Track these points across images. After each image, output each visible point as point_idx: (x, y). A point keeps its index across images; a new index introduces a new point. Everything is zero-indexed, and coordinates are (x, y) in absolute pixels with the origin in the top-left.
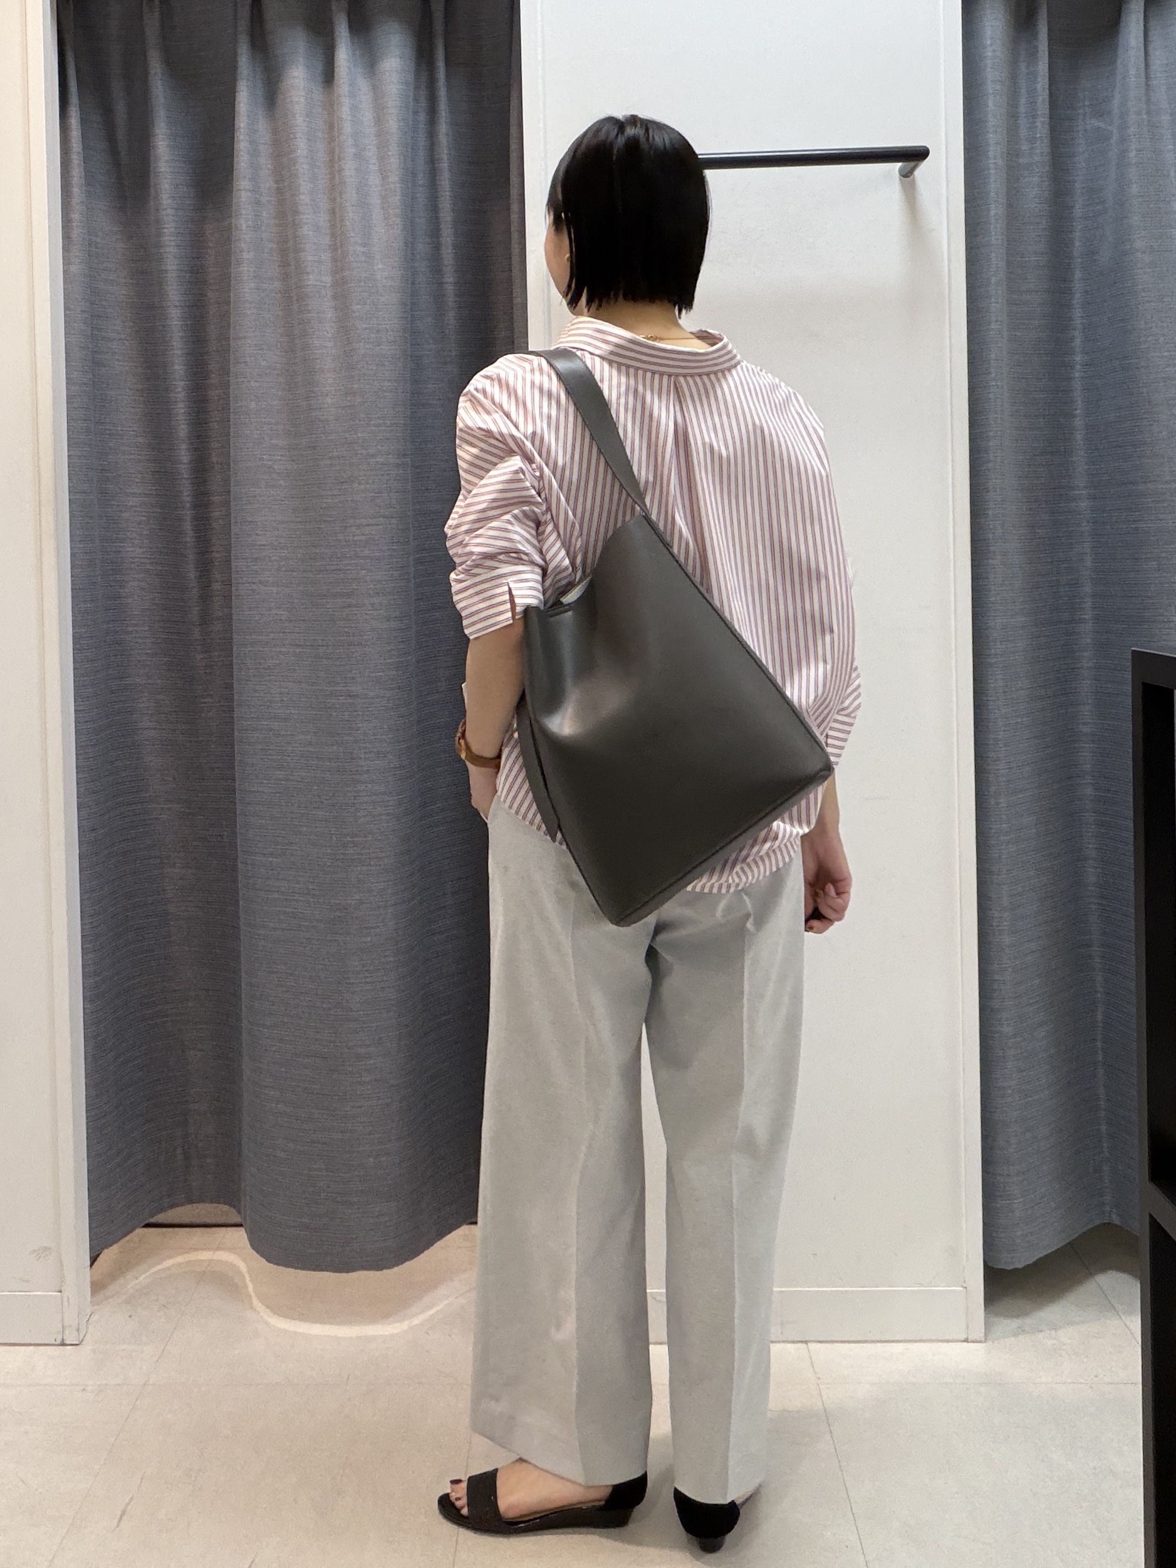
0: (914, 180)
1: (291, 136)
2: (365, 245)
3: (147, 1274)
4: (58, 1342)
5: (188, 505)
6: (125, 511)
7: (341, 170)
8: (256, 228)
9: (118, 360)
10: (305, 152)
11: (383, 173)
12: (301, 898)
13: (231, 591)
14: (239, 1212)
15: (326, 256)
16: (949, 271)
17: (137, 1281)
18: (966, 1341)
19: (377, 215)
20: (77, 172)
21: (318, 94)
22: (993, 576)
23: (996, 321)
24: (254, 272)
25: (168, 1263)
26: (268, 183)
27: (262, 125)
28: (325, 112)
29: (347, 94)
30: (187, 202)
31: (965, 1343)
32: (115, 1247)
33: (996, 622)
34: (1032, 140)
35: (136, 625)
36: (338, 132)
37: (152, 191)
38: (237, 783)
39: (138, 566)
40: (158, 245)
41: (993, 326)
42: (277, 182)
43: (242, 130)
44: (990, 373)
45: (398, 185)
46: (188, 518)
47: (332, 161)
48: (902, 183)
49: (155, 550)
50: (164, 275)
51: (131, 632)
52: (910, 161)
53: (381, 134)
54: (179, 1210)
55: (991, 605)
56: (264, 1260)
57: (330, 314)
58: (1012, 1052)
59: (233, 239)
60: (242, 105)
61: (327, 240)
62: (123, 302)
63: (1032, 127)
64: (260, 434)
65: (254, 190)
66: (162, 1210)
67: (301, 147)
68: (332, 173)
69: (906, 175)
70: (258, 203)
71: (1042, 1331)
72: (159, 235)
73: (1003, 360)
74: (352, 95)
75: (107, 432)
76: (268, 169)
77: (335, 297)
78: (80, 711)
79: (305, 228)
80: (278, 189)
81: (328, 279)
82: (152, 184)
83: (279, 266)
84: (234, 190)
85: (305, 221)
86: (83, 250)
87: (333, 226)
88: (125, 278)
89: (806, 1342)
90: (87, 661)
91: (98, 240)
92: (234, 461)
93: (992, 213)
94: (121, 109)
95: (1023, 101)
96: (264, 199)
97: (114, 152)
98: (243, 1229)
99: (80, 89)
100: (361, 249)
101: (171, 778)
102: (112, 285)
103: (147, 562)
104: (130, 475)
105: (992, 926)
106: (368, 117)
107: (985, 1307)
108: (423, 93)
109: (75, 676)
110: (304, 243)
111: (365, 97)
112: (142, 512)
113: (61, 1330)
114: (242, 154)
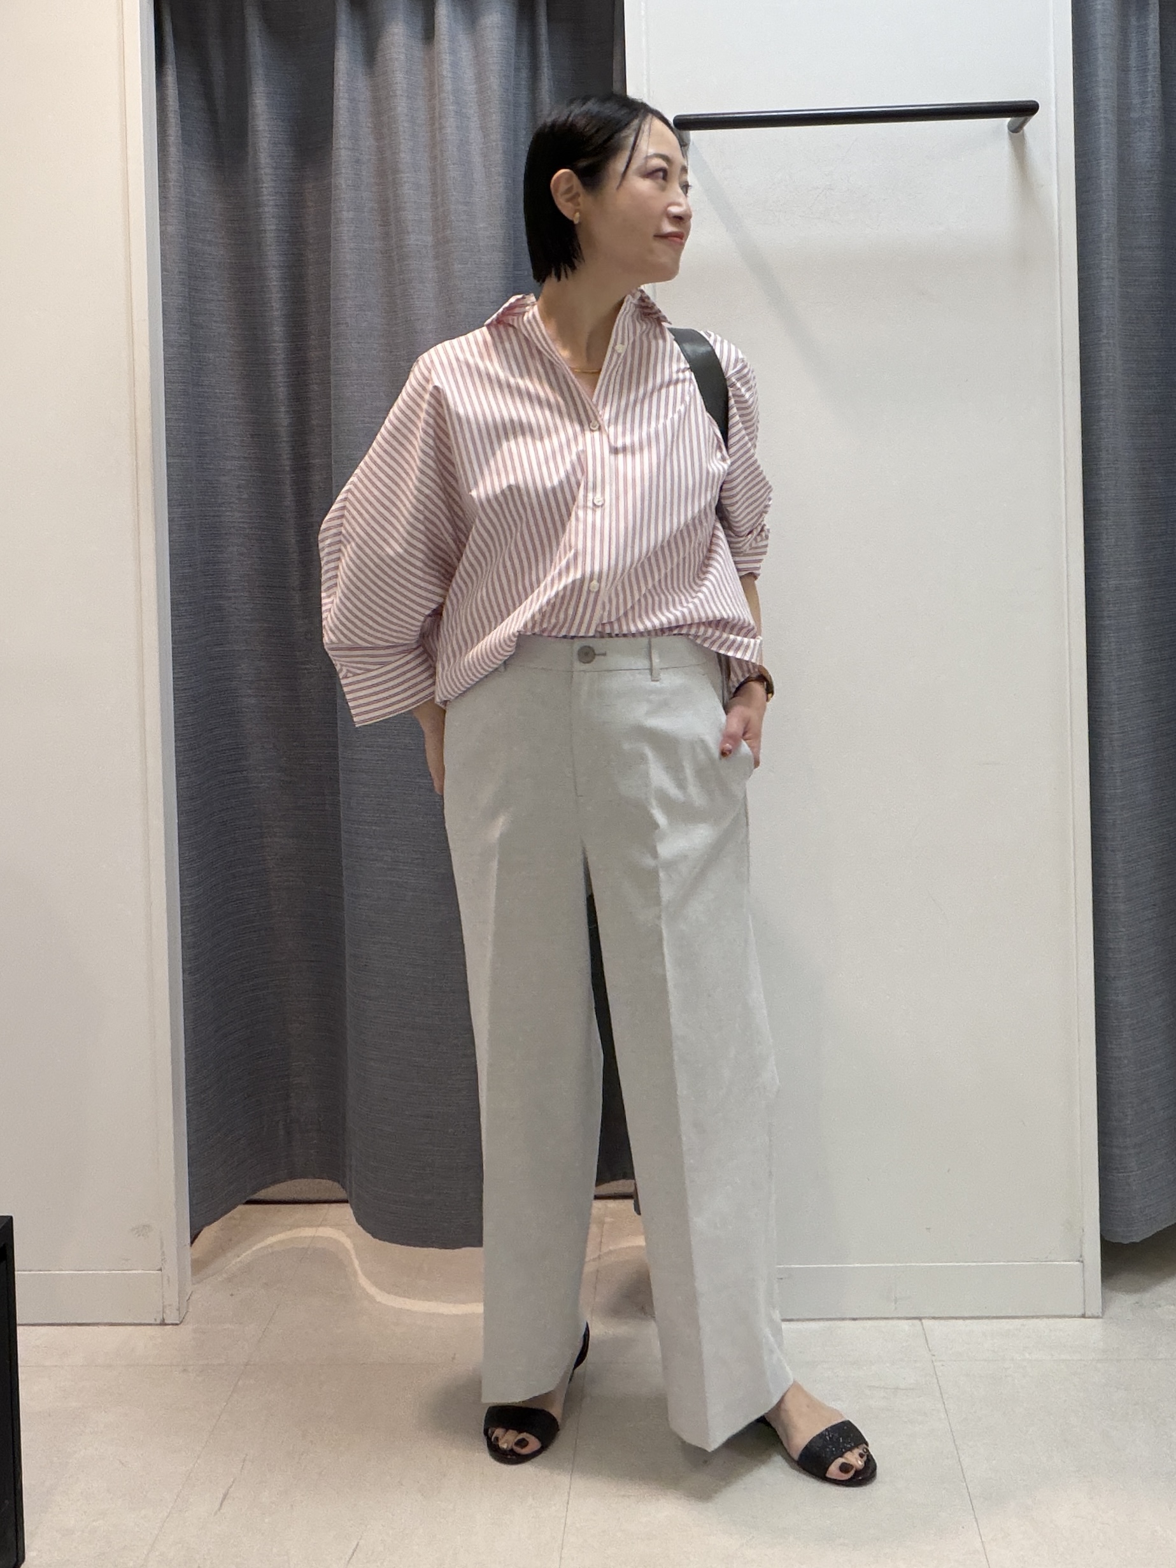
0: (1023, 135)
1: (391, 93)
2: (466, 204)
3: (250, 1251)
4: (159, 1321)
5: (288, 468)
6: (224, 475)
7: (441, 128)
8: (356, 188)
9: (215, 322)
10: (405, 111)
11: (483, 128)
12: (407, 868)
14: (344, 1187)
15: (427, 215)
16: (1058, 229)
17: (238, 1259)
18: (1083, 1316)
19: (478, 174)
20: (174, 131)
21: (418, 51)
22: (1106, 537)
23: (1108, 278)
24: (355, 231)
25: (272, 1240)
26: (368, 142)
27: (362, 84)
28: (425, 70)
29: (447, 51)
30: (286, 161)
31: (1083, 1319)
32: (216, 1224)
33: (1109, 583)
34: (1143, 94)
35: (234, 591)
36: (439, 89)
37: (250, 149)
38: (340, 749)
39: (237, 530)
40: (258, 205)
41: (1105, 283)
42: (377, 140)
43: (341, 88)
44: (1101, 331)
45: (499, 143)
46: (289, 483)
47: (432, 118)
48: (1011, 138)
49: (254, 514)
50: (263, 235)
51: (230, 598)
52: (1019, 116)
53: (481, 91)
54: (283, 1185)
55: (1105, 566)
56: (369, 1235)
57: (431, 274)
58: (1128, 1021)
59: (333, 199)
60: (341, 63)
61: (427, 199)
62: (220, 263)
63: (1143, 81)
64: (362, 396)
65: (353, 149)
66: (266, 1186)
67: (401, 106)
68: (432, 131)
69: (1016, 130)
70: (358, 161)
71: (1160, 1306)
72: (258, 194)
73: (1114, 318)
74: (453, 52)
75: (205, 394)
76: (368, 127)
77: (436, 257)
78: (178, 678)
79: (407, 186)
80: (378, 147)
81: (428, 239)
82: (250, 144)
83: (380, 225)
84: (334, 148)
85: (405, 179)
86: (179, 209)
87: (434, 184)
88: (223, 238)
89: (920, 1319)
90: (186, 628)
91: (195, 199)
92: (336, 426)
93: (1103, 168)
94: (218, 68)
95: (1133, 55)
96: (365, 158)
97: (211, 109)
98: (349, 1205)
99: (176, 47)
100: (461, 207)
101: (271, 746)
102: (210, 245)
103: (246, 526)
104: (228, 438)
105: (1107, 893)
106: (469, 74)
107: (1103, 1281)
108: (525, 49)
109: (174, 642)
110: (405, 203)
111: (466, 54)
112: (241, 475)
113: (161, 1309)
114: (341, 112)
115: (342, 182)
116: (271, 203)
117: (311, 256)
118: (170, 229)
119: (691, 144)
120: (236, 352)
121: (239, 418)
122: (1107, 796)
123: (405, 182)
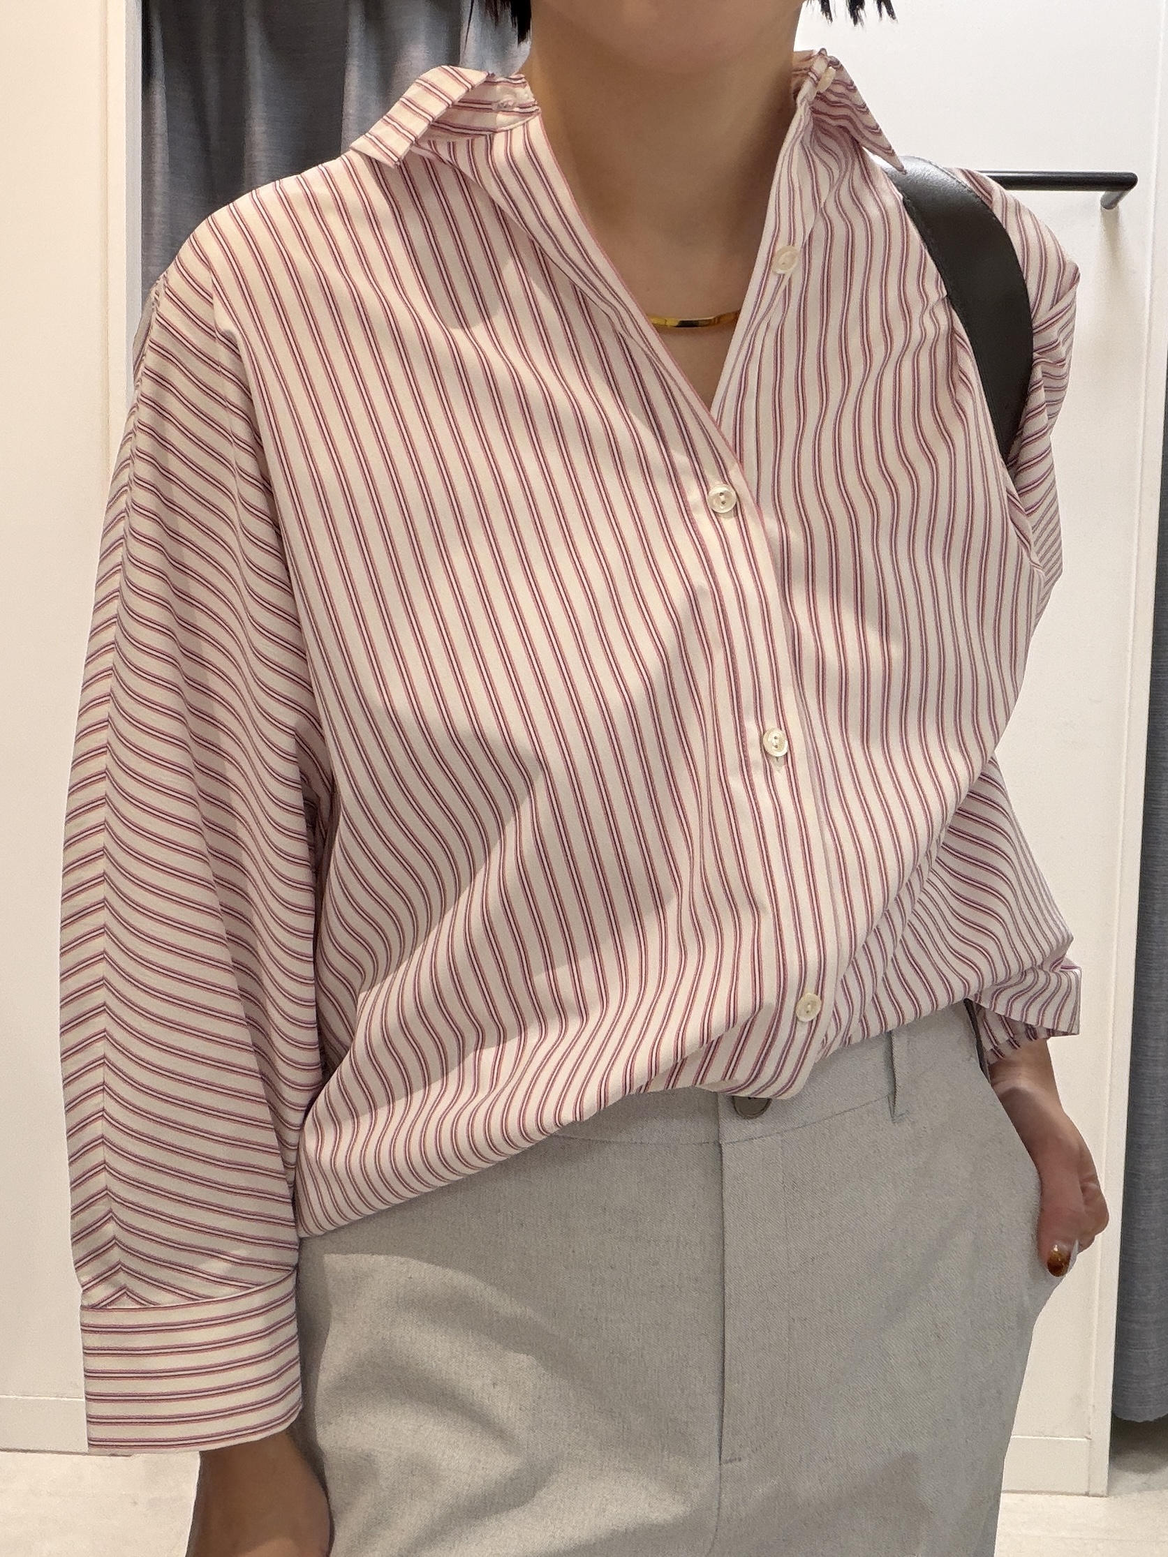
0: (1117, 214)
18: (1087, 1494)
20: (160, 157)
31: (1087, 1497)
43: (351, 118)
48: (1103, 215)
52: (1117, 190)
58: (1159, 1192)
60: (352, 88)
69: (1109, 205)
94: (213, 88)
97: (204, 135)
99: (165, 59)
107: (1110, 1461)
118: (151, 268)
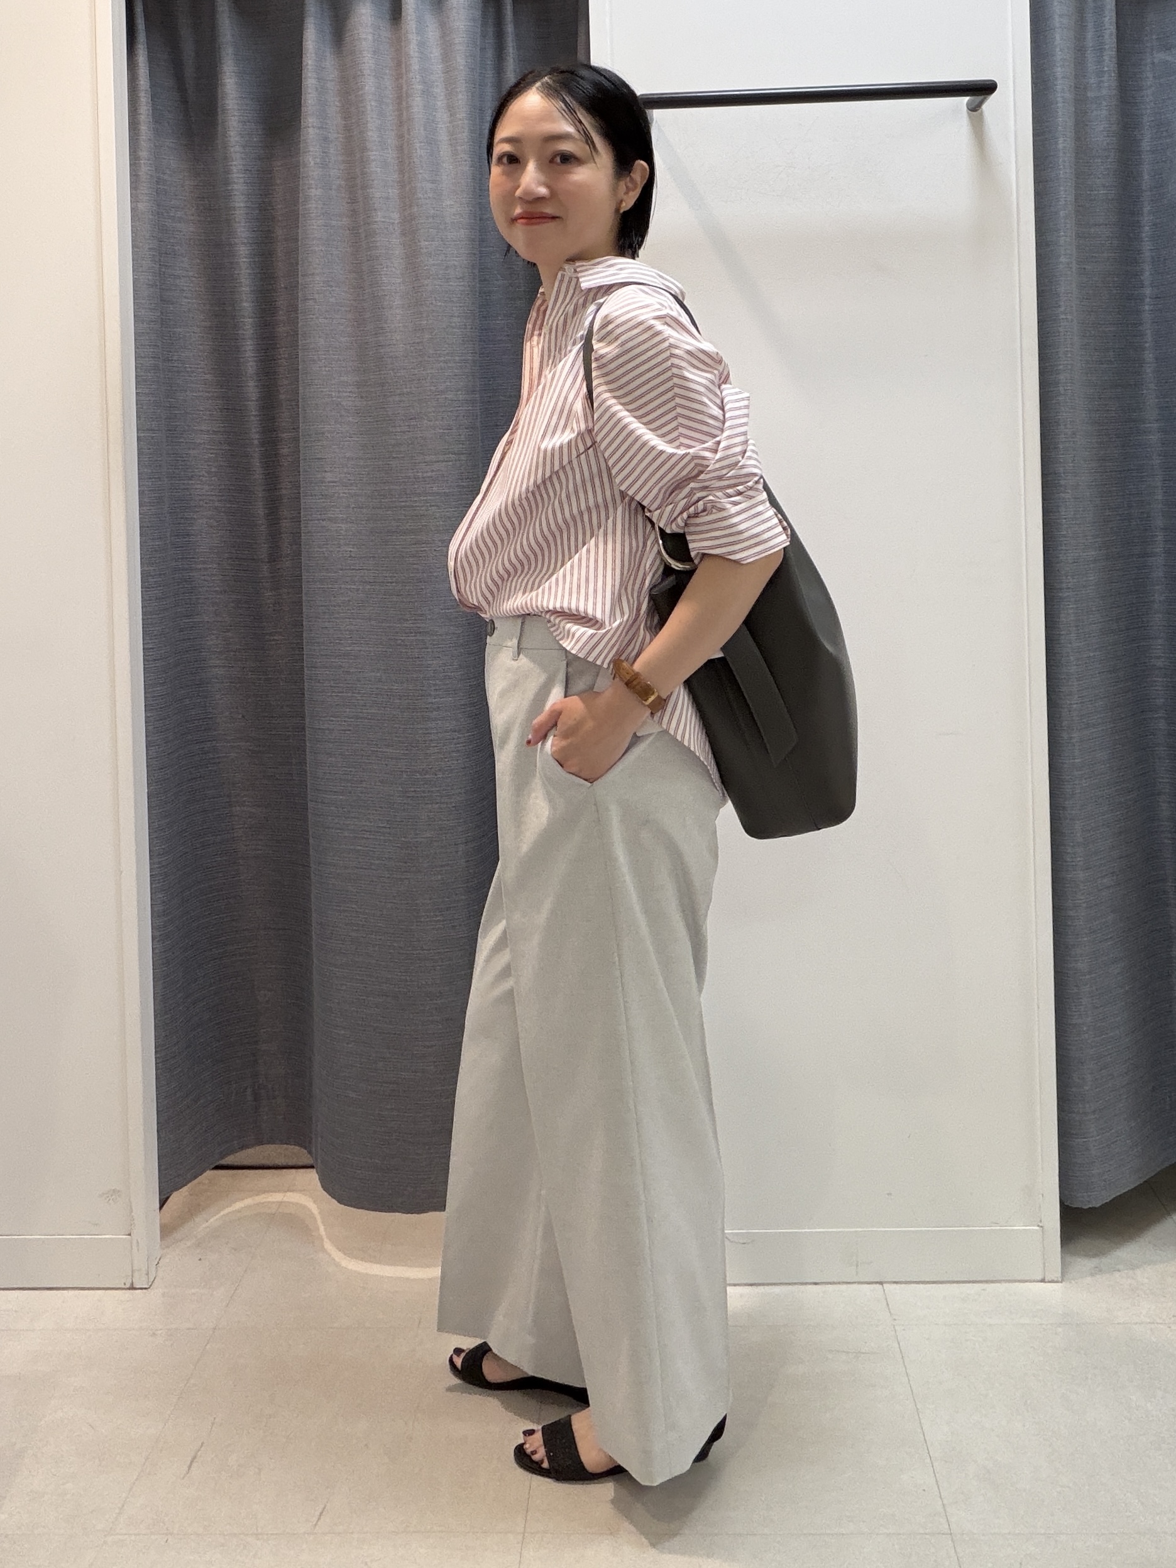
0: (981, 114)
1: (359, 73)
2: (433, 182)
3: (217, 1217)
4: (128, 1286)
5: (256, 442)
6: (194, 449)
7: (408, 107)
8: (324, 165)
9: (185, 297)
10: (373, 89)
11: (451, 109)
12: (372, 837)
13: (300, 528)
14: (310, 1152)
15: (394, 192)
16: (1018, 204)
17: (207, 1224)
18: (1043, 1281)
19: (445, 151)
20: (145, 110)
21: (386, 33)
23: (1065, 255)
24: (322, 208)
25: (238, 1205)
26: (335, 120)
27: (330, 62)
28: (393, 50)
29: (414, 31)
30: (255, 139)
31: (1042, 1283)
32: (185, 1188)
33: (1067, 555)
34: (1100, 73)
35: (204, 563)
36: (406, 69)
37: (220, 128)
38: (307, 720)
39: (206, 503)
40: (227, 182)
41: (1063, 259)
42: (345, 119)
43: (310, 67)
44: (1059, 306)
45: (466, 122)
46: (256, 455)
47: (399, 97)
48: (970, 117)
49: (223, 487)
50: (232, 212)
51: (199, 570)
52: (977, 95)
53: (448, 71)
54: (250, 1151)
56: (334, 1200)
57: (398, 251)
59: (301, 176)
60: (309, 42)
61: (396, 176)
62: (190, 239)
63: (1100, 61)
64: (329, 371)
65: (321, 127)
66: (233, 1151)
67: (369, 85)
68: (400, 110)
69: (974, 109)
70: (326, 139)
71: (1119, 1271)
72: (228, 172)
73: (1072, 293)
74: (420, 31)
75: (175, 369)
76: (336, 106)
77: (403, 234)
79: (373, 165)
80: (346, 126)
81: (396, 216)
82: (220, 121)
83: (347, 203)
84: (302, 127)
85: (372, 158)
86: (151, 188)
87: (401, 163)
88: (193, 216)
89: (881, 1283)
90: (157, 599)
91: (166, 177)
92: (303, 399)
93: (1060, 146)
94: (188, 48)
95: (1090, 35)
96: (332, 136)
97: (182, 89)
98: (314, 1170)
100: (429, 185)
101: (240, 716)
102: (180, 222)
103: (216, 499)
104: (198, 412)
105: (1066, 862)
106: (435, 53)
107: (1062, 1247)
108: (491, 30)
109: (144, 614)
110: (373, 180)
111: (432, 32)
112: (210, 449)
113: (130, 1274)
114: (310, 91)
115: (310, 159)
116: (242, 180)
117: (279, 232)
118: (140, 205)
119: (654, 122)
120: (206, 327)
121: (208, 392)
122: (1065, 766)
123: (373, 160)
